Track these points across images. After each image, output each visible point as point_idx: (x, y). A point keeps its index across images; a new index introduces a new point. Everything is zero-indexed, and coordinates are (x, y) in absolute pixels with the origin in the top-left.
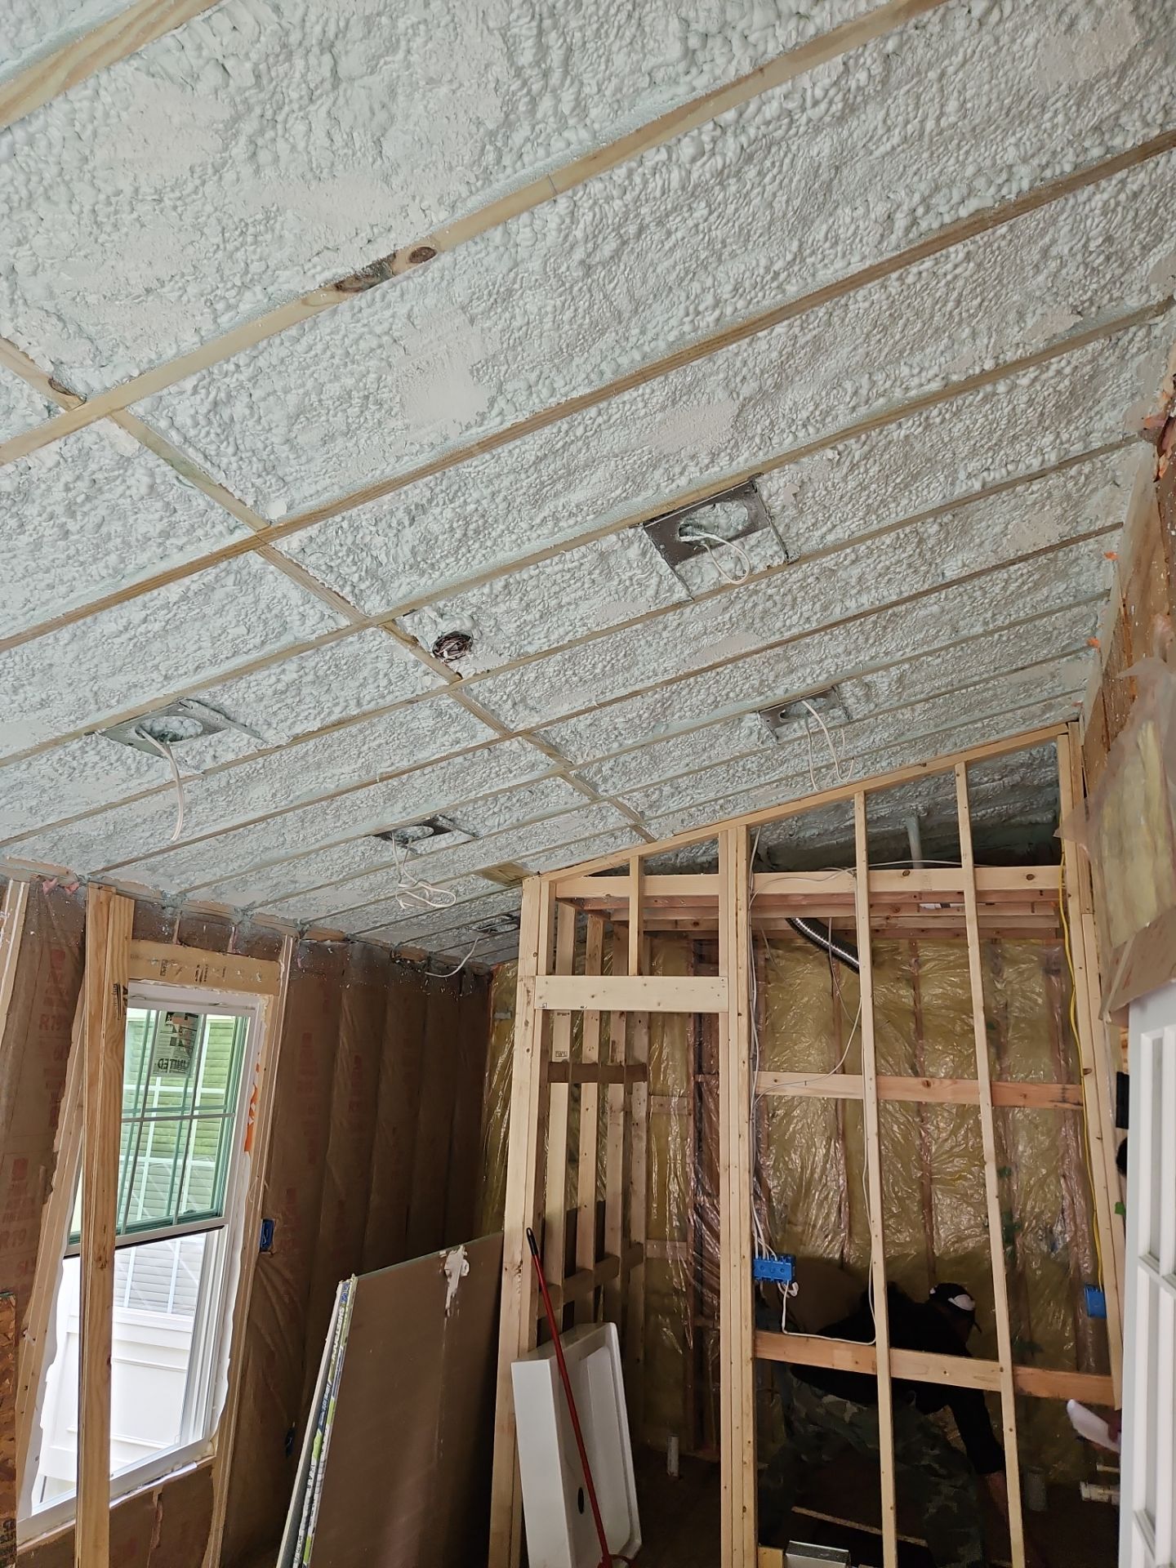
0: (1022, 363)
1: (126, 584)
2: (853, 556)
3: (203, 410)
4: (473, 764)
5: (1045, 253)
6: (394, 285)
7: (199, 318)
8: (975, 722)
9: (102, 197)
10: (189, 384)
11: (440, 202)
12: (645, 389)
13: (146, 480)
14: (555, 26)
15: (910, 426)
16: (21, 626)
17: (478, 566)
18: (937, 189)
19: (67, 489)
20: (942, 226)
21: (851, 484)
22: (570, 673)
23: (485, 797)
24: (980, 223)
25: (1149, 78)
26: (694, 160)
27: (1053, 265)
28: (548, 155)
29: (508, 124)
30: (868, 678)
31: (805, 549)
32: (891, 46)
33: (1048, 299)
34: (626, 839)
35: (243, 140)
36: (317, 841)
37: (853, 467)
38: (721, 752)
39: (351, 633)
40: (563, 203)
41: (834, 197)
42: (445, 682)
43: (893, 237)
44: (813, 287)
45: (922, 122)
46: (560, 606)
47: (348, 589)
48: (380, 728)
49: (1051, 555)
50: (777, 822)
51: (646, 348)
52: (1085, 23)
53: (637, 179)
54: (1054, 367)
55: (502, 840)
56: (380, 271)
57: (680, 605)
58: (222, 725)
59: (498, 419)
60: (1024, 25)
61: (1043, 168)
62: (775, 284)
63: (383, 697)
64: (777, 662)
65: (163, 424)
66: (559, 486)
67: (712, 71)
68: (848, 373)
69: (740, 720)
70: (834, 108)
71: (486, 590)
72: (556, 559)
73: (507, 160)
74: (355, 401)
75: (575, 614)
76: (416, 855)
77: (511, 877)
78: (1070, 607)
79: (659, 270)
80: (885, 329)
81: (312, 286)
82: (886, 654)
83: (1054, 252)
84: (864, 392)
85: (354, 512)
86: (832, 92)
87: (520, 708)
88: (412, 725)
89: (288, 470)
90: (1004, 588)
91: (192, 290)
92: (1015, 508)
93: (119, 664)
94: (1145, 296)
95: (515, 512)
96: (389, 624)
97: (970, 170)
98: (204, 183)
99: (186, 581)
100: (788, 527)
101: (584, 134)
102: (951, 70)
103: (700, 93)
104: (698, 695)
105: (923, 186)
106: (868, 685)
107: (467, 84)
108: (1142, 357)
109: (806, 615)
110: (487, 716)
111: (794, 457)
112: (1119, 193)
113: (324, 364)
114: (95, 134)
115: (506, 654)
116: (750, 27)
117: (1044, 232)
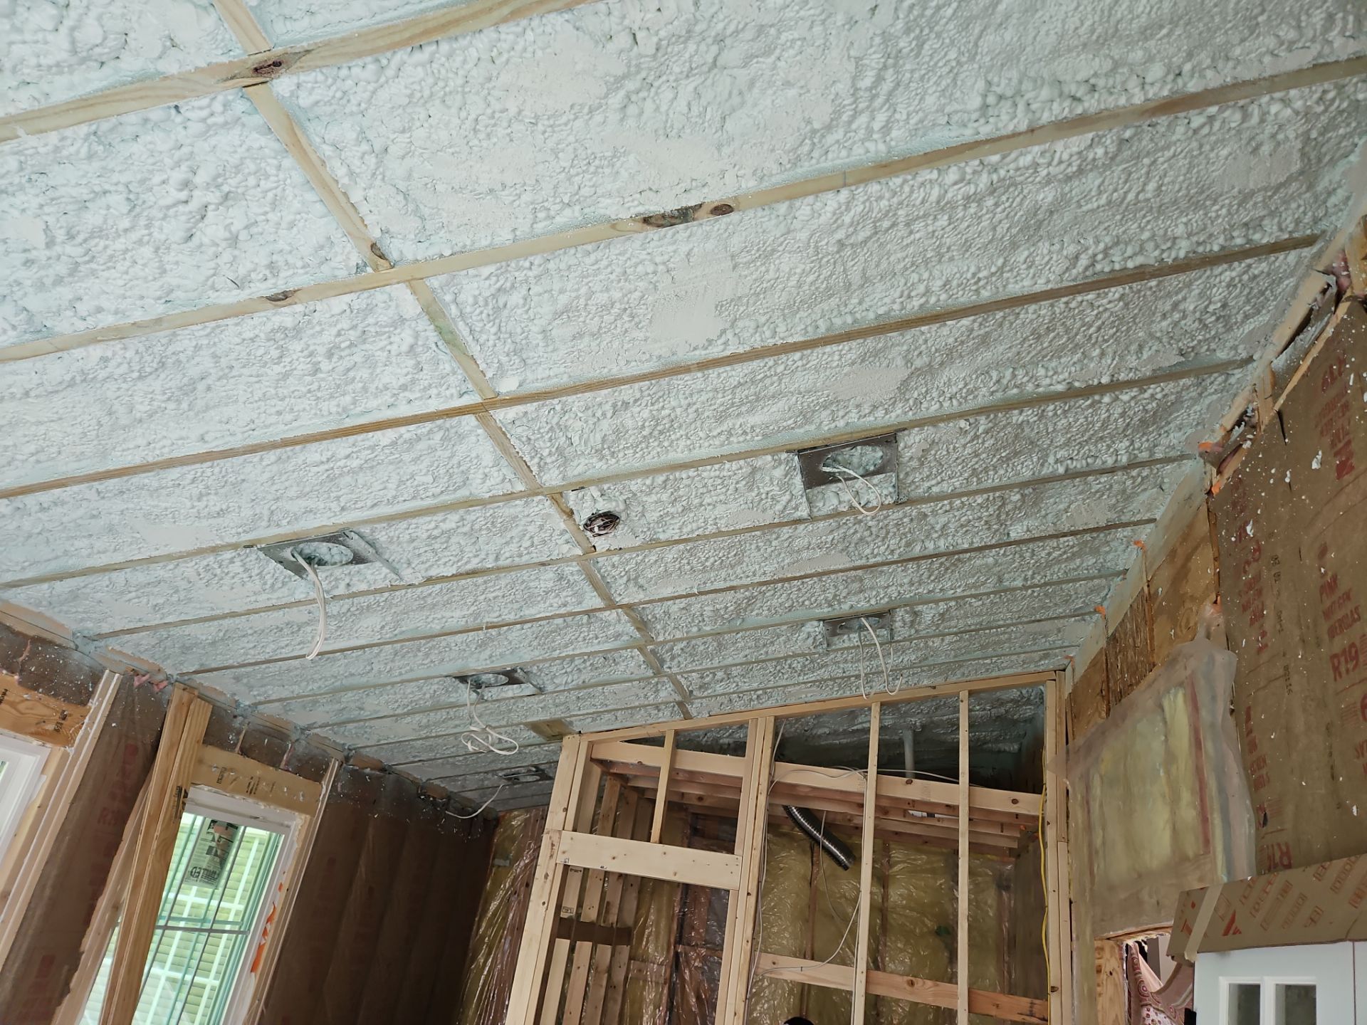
0: (1129, 384)
1: (348, 423)
2: (948, 508)
3: (488, 294)
4: (567, 626)
5: (1175, 306)
6: (687, 228)
7: (520, 220)
8: (986, 658)
9: (489, 111)
10: (486, 271)
11: (754, 173)
12: (845, 346)
13: (410, 340)
14: (895, 65)
15: (1029, 414)
16: (237, 442)
17: (651, 460)
18: (1117, 243)
19: (339, 334)
20: (1113, 271)
21: (968, 450)
22: (685, 561)
23: (563, 658)
24: (1141, 274)
25: (1292, 198)
26: (955, 183)
27: (1177, 316)
28: (848, 156)
29: (829, 128)
30: (920, 608)
31: (913, 495)
32: (1128, 134)
33: (1165, 340)
34: (667, 713)
35: (622, 93)
36: (401, 674)
37: (976, 437)
38: (779, 649)
39: (520, 498)
40: (845, 193)
41: (1041, 233)
42: (579, 552)
43: (1074, 272)
44: (1002, 296)
45: (1126, 193)
46: (701, 505)
47: (536, 460)
48: (503, 582)
49: (1095, 535)
50: (799, 717)
51: (858, 316)
52: (1266, 149)
53: (907, 189)
54: (1150, 391)
55: (562, 698)
56: (684, 215)
57: (799, 521)
58: (371, 558)
59: (722, 347)
60: (1224, 140)
61: (1199, 244)
62: (974, 288)
63: (520, 556)
64: (853, 581)
65: (448, 298)
66: (744, 409)
67: (996, 124)
68: (998, 365)
69: (803, 625)
70: (1069, 170)
71: (648, 482)
72: (717, 466)
73: (816, 154)
74: (615, 311)
75: (710, 514)
76: (482, 700)
77: (554, 732)
78: (1092, 578)
79: (892, 259)
80: (1039, 338)
81: (625, 215)
82: (941, 590)
83: (1181, 307)
84: (1005, 381)
85: (570, 399)
86: (1075, 158)
87: (631, 585)
88: (532, 584)
89: (531, 354)
90: (1049, 554)
91: (526, 197)
92: (1081, 493)
93: (307, 489)
94: (1233, 353)
95: (699, 423)
96: (556, 496)
97: (1146, 235)
98: (576, 118)
99: (403, 430)
100: (907, 474)
101: (882, 147)
102: (1161, 160)
103: (982, 137)
104: (778, 598)
105: (1107, 239)
106: (916, 614)
107: (813, 91)
108: (1215, 397)
109: (892, 547)
110: (601, 586)
111: (934, 421)
112: (1244, 273)
113: (602, 277)
114: (508, 61)
115: (642, 536)
116: (1036, 98)
117: (1181, 290)
